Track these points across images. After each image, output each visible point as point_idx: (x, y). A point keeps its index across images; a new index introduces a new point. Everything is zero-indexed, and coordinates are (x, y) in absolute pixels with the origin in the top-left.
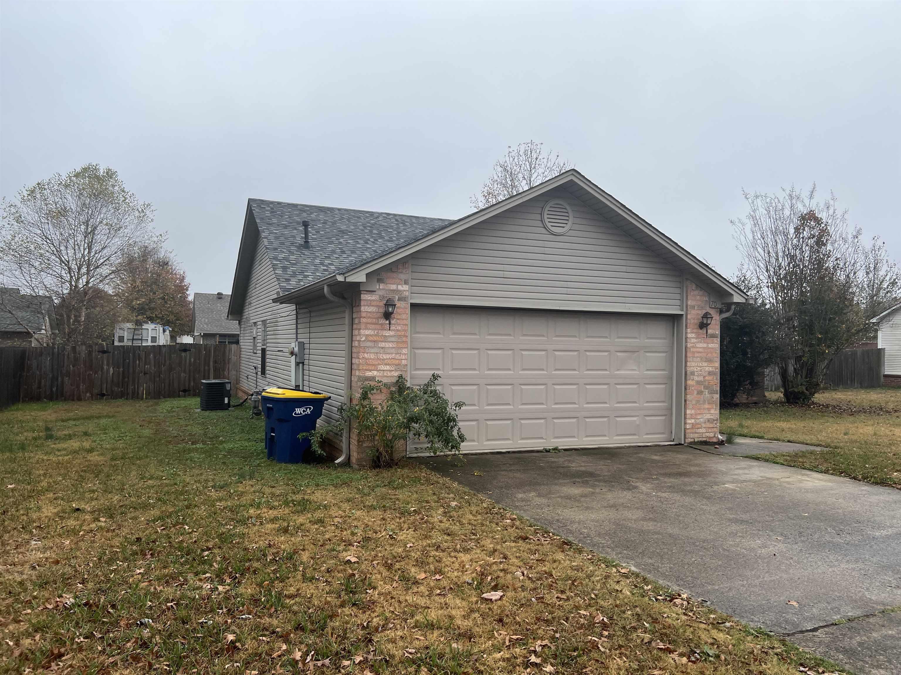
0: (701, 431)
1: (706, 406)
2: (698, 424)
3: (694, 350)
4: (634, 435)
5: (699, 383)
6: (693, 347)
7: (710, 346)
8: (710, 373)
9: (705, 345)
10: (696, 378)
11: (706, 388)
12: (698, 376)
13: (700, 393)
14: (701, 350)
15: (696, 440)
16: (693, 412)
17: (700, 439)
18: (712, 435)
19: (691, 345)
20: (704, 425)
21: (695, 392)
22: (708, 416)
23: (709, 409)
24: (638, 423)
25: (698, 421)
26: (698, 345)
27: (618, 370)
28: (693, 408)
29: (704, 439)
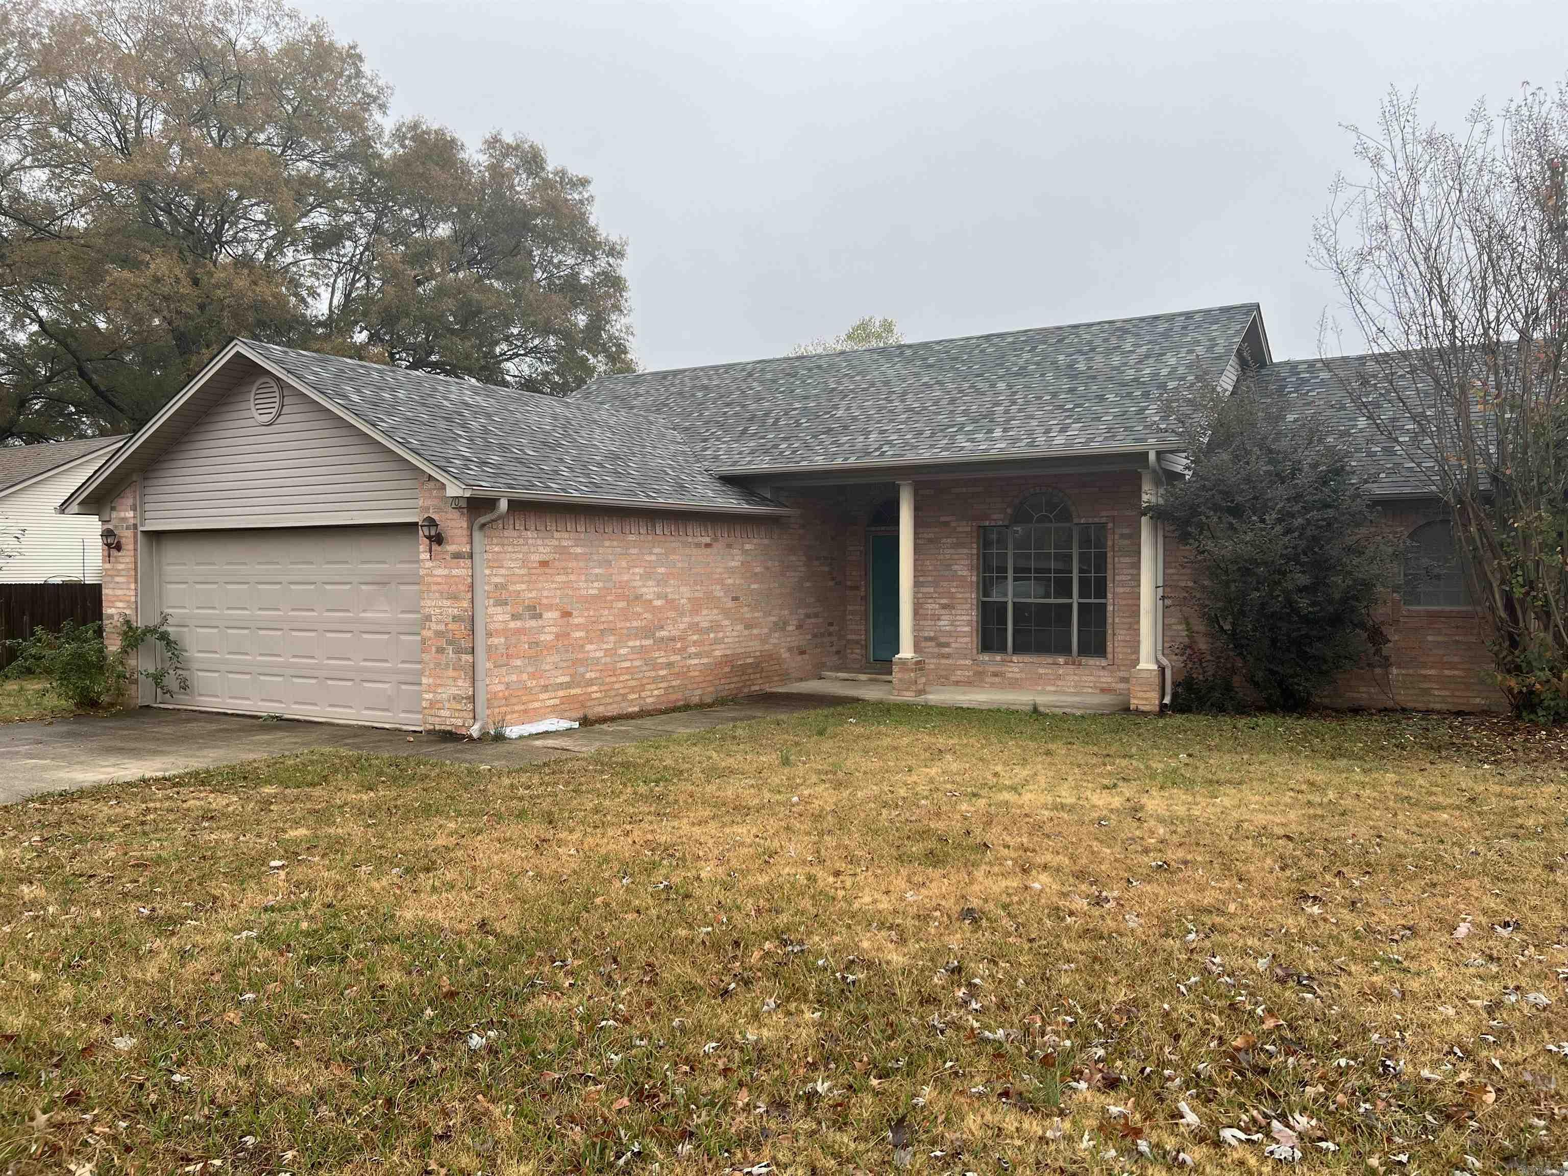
0: (443, 713)
1: (451, 673)
2: (438, 702)
3: (429, 579)
4: (387, 710)
5: (438, 634)
6: (427, 575)
7: (455, 572)
8: (455, 619)
9: (446, 572)
10: (434, 626)
11: (449, 643)
12: (438, 622)
13: (441, 650)
14: (439, 580)
15: (437, 728)
16: (431, 680)
17: (443, 727)
18: (459, 722)
19: (425, 572)
20: (447, 705)
21: (434, 649)
22: (454, 691)
23: (455, 679)
24: (389, 693)
25: (439, 697)
26: (436, 572)
27: (364, 611)
28: (430, 676)
29: (449, 728)
